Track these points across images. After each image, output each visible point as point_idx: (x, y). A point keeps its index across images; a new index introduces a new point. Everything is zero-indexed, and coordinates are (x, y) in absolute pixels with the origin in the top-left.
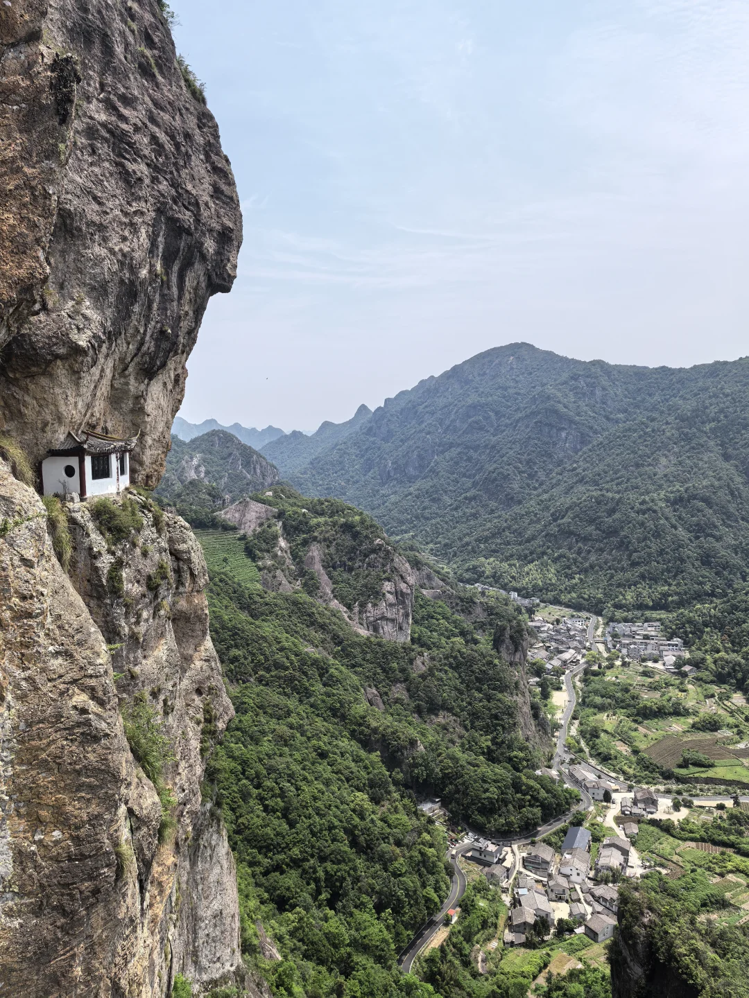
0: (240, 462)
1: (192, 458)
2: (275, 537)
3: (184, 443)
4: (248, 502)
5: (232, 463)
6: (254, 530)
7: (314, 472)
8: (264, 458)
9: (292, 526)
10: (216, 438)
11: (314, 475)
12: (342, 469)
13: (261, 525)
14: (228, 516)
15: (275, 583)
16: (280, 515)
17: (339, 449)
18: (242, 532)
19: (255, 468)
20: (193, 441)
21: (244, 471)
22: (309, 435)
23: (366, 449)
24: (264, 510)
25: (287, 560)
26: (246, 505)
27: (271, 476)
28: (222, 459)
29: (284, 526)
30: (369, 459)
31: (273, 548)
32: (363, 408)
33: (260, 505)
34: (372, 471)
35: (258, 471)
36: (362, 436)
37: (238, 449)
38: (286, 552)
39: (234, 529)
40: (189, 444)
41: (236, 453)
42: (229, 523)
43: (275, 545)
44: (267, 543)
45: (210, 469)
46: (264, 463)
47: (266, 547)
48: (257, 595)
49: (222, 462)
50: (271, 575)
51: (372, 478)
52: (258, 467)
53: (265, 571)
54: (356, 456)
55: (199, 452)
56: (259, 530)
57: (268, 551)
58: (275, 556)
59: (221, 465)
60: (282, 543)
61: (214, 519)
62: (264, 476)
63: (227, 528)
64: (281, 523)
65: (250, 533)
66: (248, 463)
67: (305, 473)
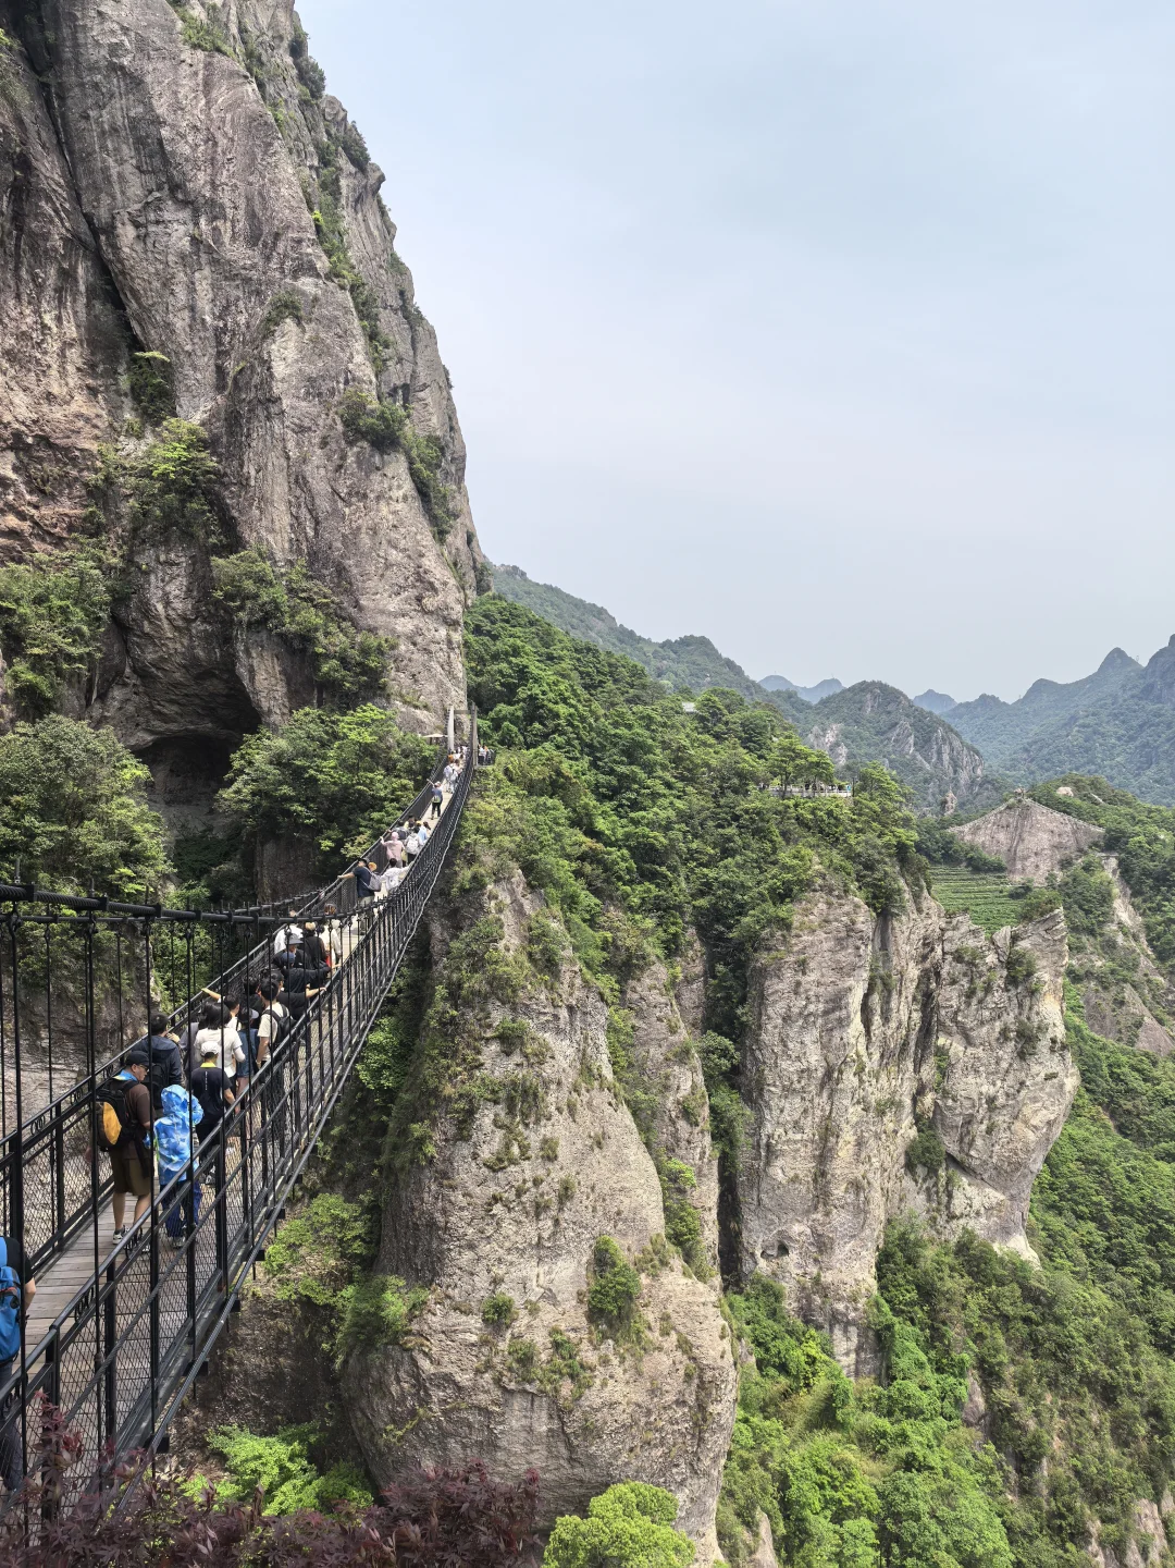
0: (911, 740)
1: (824, 730)
2: (1105, 898)
3: (808, 706)
4: (1028, 808)
5: (896, 741)
6: (1051, 878)
7: (1033, 767)
8: (957, 734)
9: (1146, 873)
10: (869, 696)
11: (1032, 773)
12: (1091, 762)
13: (1065, 864)
14: (980, 839)
15: (1125, 1021)
16: (1113, 842)
17: (1084, 726)
18: (1018, 879)
19: (939, 753)
20: (824, 702)
21: (919, 757)
22: (1010, 702)
23: (1141, 726)
24: (1068, 828)
25: (1143, 962)
26: (1025, 814)
27: (969, 768)
28: (877, 733)
29: (1125, 871)
30: (1145, 745)
31: (1101, 924)
32: (1117, 657)
33: (1057, 815)
34: (1154, 768)
35: (946, 757)
36: (1131, 702)
37: (908, 716)
38: (1136, 938)
39: (998, 869)
40: (816, 708)
41: (906, 723)
42: (985, 855)
43: (1107, 917)
44: (1088, 912)
45: (855, 751)
46: (956, 743)
47: (1086, 922)
48: (1133, 1068)
49: (877, 739)
50: (1109, 996)
51: (1156, 781)
52: (946, 749)
53: (1092, 984)
54: (1119, 739)
55: (836, 721)
56: (1060, 876)
57: (1092, 932)
58: (1109, 946)
59: (876, 745)
60: (1123, 911)
61: (950, 842)
62: (956, 765)
63: (979, 866)
64: (1113, 862)
65: (1039, 881)
66: (927, 741)
67: (1013, 767)
